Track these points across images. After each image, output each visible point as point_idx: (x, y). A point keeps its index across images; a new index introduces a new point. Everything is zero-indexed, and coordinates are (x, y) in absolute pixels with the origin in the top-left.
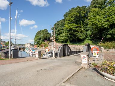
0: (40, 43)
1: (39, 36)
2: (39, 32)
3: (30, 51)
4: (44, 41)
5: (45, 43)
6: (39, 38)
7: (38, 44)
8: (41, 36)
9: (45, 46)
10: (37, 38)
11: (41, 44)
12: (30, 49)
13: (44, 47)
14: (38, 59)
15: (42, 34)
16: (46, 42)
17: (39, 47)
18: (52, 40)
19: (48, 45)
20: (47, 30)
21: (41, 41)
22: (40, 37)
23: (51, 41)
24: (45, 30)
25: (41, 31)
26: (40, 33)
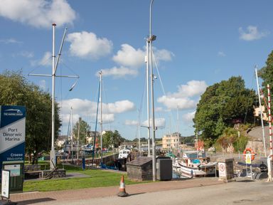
0: (218, 131)
1: (214, 107)
2: (212, 92)
3: (182, 163)
4: (229, 122)
5: (236, 132)
6: (211, 112)
7: (210, 136)
8: (219, 106)
9: (235, 144)
10: (204, 114)
11: (220, 137)
12: (185, 156)
13: (230, 149)
14: (225, 182)
15: (222, 97)
16: (237, 127)
17: (212, 149)
18: (262, 119)
19: (247, 139)
20: (240, 80)
21: (220, 124)
22: (216, 110)
23: (257, 122)
24: (232, 80)
25: (216, 86)
26: (214, 94)
